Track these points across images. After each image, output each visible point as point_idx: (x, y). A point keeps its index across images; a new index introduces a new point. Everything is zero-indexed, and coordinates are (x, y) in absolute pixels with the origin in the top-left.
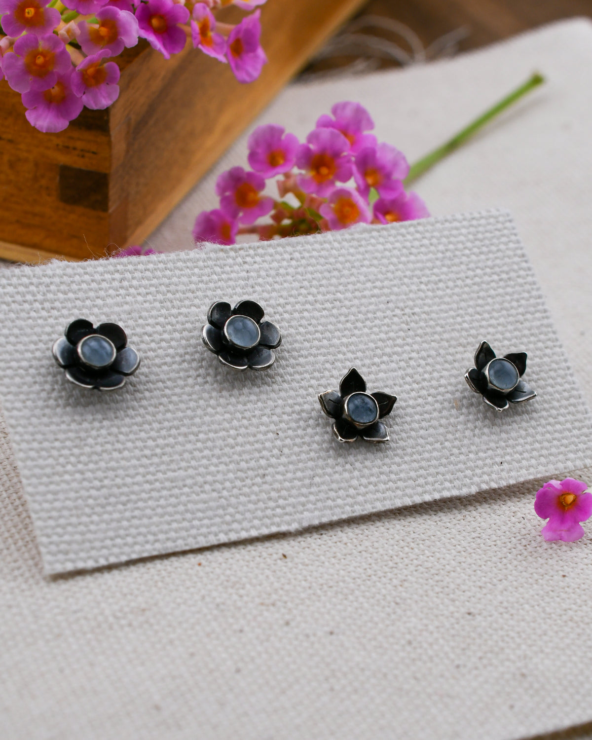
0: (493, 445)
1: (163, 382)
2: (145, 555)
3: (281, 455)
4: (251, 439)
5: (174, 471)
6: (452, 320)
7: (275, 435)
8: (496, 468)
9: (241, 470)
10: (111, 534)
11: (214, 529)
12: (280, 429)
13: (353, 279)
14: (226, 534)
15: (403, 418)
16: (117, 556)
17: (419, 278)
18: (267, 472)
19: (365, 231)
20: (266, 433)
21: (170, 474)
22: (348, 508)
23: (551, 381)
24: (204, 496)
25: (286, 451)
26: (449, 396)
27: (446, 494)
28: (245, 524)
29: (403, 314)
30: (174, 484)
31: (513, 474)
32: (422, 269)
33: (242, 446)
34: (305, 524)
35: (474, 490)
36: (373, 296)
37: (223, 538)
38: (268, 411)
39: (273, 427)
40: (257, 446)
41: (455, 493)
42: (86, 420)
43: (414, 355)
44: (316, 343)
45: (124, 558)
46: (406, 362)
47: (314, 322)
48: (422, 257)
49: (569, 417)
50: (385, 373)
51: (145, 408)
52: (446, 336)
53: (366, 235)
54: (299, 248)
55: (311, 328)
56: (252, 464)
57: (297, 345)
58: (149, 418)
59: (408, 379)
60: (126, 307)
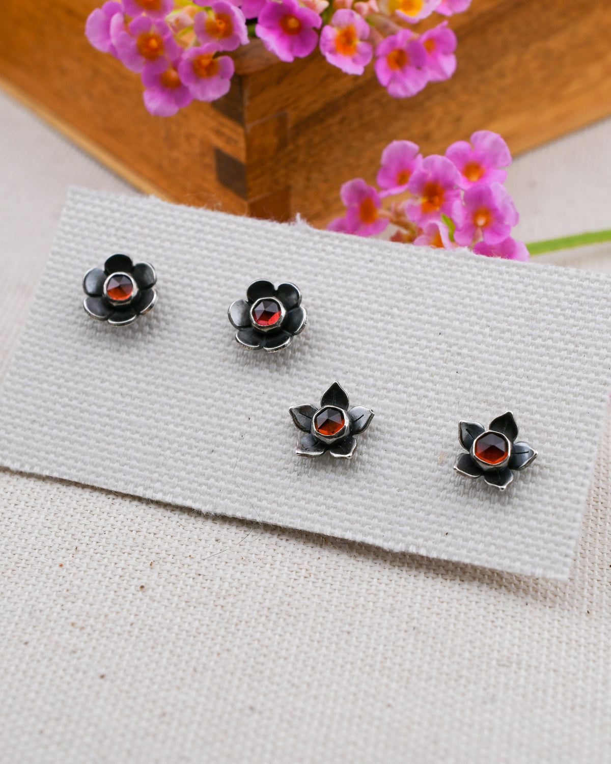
0: (450, 512)
1: (179, 334)
2: (65, 477)
3: (240, 439)
4: (223, 414)
5: (138, 416)
6: (494, 374)
7: (247, 419)
8: (438, 536)
9: (195, 438)
10: (49, 448)
11: (137, 480)
12: (255, 416)
13: (420, 299)
14: (146, 489)
15: (378, 450)
16: (43, 469)
17: (489, 320)
18: (216, 449)
19: (463, 256)
20: (239, 414)
21: (133, 418)
22: (268, 513)
23: (558, 474)
24: (148, 448)
25: (247, 437)
26: (439, 447)
27: (369, 540)
28: (167, 488)
29: (448, 351)
30: (129, 427)
31: (451, 549)
32: (496, 313)
33: (210, 417)
34: (219, 511)
35: (398, 548)
36: (428, 322)
37: (140, 492)
38: (254, 394)
39: (249, 411)
40: (223, 422)
41: (379, 542)
42: (91, 343)
43: (431, 394)
44: (343, 348)
45: (46, 473)
46: (420, 398)
47: (354, 327)
48: (506, 301)
49: (552, 519)
50: (391, 401)
51: (148, 352)
52: (477, 387)
53: (461, 261)
54: (386, 253)
55: (346, 333)
56: (209, 437)
57: (322, 344)
58: (145, 361)
59: (410, 416)
60: (188, 257)
